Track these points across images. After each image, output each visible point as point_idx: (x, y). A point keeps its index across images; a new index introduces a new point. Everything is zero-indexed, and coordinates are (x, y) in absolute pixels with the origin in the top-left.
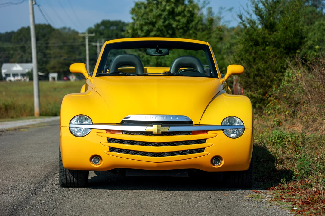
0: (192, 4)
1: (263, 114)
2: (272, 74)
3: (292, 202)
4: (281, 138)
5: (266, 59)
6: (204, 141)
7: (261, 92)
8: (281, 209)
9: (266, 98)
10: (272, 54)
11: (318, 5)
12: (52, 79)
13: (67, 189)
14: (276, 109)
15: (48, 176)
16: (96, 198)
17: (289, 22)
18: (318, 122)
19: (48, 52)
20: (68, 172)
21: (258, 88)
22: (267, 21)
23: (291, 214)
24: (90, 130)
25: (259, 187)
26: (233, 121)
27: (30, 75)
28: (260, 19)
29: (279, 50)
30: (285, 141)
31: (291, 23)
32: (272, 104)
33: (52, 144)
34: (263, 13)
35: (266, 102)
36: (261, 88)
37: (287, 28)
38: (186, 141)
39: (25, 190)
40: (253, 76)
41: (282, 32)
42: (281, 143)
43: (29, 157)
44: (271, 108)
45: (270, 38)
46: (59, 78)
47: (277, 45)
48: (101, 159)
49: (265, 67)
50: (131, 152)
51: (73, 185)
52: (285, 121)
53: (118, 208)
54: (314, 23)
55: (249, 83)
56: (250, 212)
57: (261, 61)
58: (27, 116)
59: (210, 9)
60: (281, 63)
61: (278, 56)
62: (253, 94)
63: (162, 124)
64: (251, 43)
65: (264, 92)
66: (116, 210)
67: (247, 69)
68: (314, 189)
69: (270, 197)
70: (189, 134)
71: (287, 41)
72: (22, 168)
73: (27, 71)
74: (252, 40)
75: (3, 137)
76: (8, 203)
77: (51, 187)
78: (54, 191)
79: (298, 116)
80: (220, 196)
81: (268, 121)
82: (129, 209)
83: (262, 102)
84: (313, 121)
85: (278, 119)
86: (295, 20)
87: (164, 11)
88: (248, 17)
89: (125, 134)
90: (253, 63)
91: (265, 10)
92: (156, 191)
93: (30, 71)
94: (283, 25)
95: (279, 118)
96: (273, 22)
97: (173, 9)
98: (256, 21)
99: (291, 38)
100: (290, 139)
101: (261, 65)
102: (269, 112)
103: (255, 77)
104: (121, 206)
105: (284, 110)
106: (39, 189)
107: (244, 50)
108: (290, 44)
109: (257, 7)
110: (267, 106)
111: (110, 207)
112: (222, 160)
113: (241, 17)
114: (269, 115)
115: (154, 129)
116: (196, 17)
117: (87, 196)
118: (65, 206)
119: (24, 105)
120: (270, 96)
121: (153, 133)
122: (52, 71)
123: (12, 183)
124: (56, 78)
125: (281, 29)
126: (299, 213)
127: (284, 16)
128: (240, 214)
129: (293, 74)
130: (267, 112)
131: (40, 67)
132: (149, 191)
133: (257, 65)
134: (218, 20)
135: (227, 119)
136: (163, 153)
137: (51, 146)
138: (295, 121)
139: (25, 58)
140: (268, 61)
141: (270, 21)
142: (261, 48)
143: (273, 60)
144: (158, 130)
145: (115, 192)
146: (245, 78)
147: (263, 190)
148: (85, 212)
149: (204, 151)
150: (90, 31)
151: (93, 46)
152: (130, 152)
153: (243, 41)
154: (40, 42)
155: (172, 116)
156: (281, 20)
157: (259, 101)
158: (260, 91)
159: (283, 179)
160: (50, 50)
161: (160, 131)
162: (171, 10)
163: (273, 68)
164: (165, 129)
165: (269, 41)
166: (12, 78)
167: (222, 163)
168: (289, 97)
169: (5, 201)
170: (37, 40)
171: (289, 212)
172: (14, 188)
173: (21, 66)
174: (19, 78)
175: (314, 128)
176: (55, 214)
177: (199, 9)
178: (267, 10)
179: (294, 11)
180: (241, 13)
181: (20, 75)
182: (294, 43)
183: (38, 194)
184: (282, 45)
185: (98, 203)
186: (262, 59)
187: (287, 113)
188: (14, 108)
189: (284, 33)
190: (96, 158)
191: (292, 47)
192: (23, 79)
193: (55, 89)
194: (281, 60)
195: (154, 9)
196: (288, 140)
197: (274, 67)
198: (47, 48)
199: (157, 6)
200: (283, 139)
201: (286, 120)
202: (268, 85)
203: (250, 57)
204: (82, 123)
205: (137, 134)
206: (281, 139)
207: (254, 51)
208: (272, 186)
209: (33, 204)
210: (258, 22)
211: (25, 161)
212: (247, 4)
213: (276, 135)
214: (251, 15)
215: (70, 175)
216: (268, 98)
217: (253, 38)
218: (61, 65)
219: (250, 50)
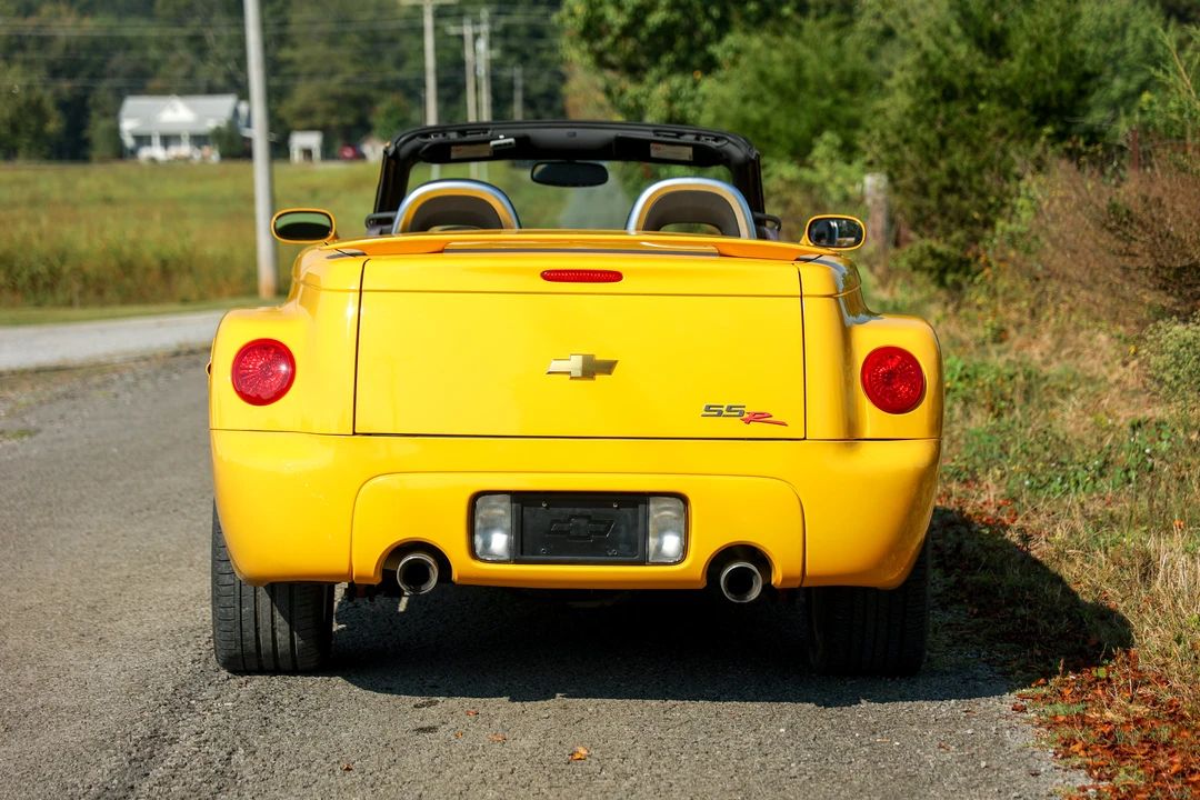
1: (963, 306)
5: (975, 142)
7: (958, 238)
9: (974, 258)
10: (994, 125)
12: (302, 156)
17: (1045, 31)
19: (286, 53)
21: (953, 226)
22: (982, 26)
27: (234, 146)
28: (963, 21)
29: (1016, 113)
31: (1053, 34)
32: (988, 275)
35: (974, 269)
36: (961, 227)
37: (1039, 49)
40: (936, 193)
41: (1026, 59)
44: (983, 289)
45: (989, 78)
46: (328, 153)
47: (1009, 97)
49: (973, 164)
52: (1015, 327)
55: (925, 213)
57: (962, 145)
58: (235, 295)
61: (1011, 131)
62: (934, 244)
64: (933, 94)
65: (967, 240)
71: (1039, 86)
73: (211, 125)
74: (937, 82)
83: (963, 270)
85: (999, 321)
90: (938, 154)
93: (222, 124)
94: (1029, 39)
96: (1002, 27)
99: (1052, 77)
101: (961, 158)
102: (979, 301)
103: (944, 194)
107: (911, 111)
108: (1048, 97)
110: (976, 280)
122: (305, 123)
124: (314, 152)
125: (1022, 51)
130: (975, 300)
133: (949, 160)
139: (203, 77)
140: (982, 146)
141: (990, 26)
142: (962, 108)
151: (450, 37)
153: (909, 85)
157: (956, 265)
158: (955, 236)
160: (294, 46)
165: (988, 85)
166: (158, 152)
173: (192, 108)
174: (185, 149)
181: (186, 140)
182: (1060, 94)
184: (1025, 100)
186: (966, 141)
188: (190, 270)
189: (1031, 63)
191: (1054, 105)
192: (197, 155)
193: (313, 193)
198: (282, 40)
201: (1019, 326)
203: (929, 135)
207: (941, 116)
216: (977, 257)
217: (940, 76)
218: (331, 105)
219: (930, 113)
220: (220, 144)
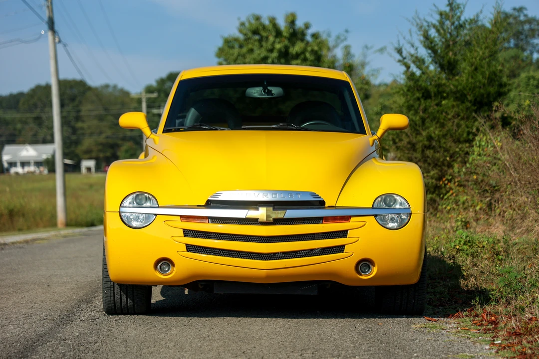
0: (318, 41)
1: (438, 212)
2: (453, 144)
3: (491, 334)
4: (469, 242)
5: (442, 121)
6: (343, 234)
7: (434, 174)
8: (474, 343)
9: (443, 185)
10: (452, 112)
11: (525, 47)
12: (86, 171)
13: (117, 317)
14: (459, 203)
15: (84, 301)
16: (164, 330)
17: (479, 60)
18: (531, 218)
19: (79, 125)
20: (117, 288)
21: (430, 168)
22: (443, 57)
23: (490, 349)
24: (155, 217)
25: (435, 314)
26: (391, 202)
27: (50, 164)
28: (432, 55)
29: (464, 105)
30: (476, 247)
31: (484, 61)
32: (452, 194)
33: (87, 259)
34: (438, 44)
35: (444, 191)
36: (434, 169)
37: (476, 69)
38: (314, 234)
39: (46, 319)
40: (420, 149)
41: (469, 75)
42: (471, 250)
43: (51, 275)
44: (451, 201)
45: (449, 86)
46: (98, 169)
47: (460, 97)
48: (173, 265)
49: (441, 133)
50: (223, 252)
51: (126, 311)
52: (474, 220)
53: (202, 342)
54: (519, 75)
56: (423, 348)
57: (434, 123)
58: (45, 227)
59: (347, 48)
60: (468, 127)
61: (462, 115)
63: (274, 206)
64: (418, 95)
65: (439, 175)
66: (199, 345)
67: (411, 137)
68: (529, 315)
69: (455, 328)
70: (318, 223)
71: (477, 90)
72: (40, 290)
73: (44, 157)
74: (419, 88)
75: (7, 251)
76: (19, 337)
77: (90, 314)
78: (94, 319)
79: (498, 211)
80: (370, 326)
81: (447, 222)
82: (220, 344)
83: (437, 192)
84: (521, 219)
85: (464, 218)
86: (491, 56)
87: (271, 51)
88: (413, 51)
89: (213, 222)
90: (421, 127)
91: (440, 41)
92: (265, 319)
93: (50, 157)
94: (470, 64)
95: (465, 216)
96: (454, 59)
97: (287, 48)
98: (424, 58)
99: (484, 85)
100: (485, 244)
101: (434, 130)
102: (449, 208)
103: (425, 149)
104: (207, 339)
105: (473, 204)
106: (69, 317)
107: (406, 104)
108: (482, 95)
109: (427, 34)
110: (446, 197)
111: (189, 341)
112: (374, 265)
113: (400, 51)
114: (448, 212)
115: (261, 213)
116: (324, 62)
117: (150, 326)
118: (113, 340)
119: (41, 209)
120: (450, 181)
121: (260, 220)
122: (88, 156)
123: (24, 311)
124: (92, 169)
125: (466, 71)
126: (504, 348)
127: (472, 50)
128: (406, 350)
129: (488, 142)
130: (445, 208)
131: (67, 151)
132: (253, 319)
133: (427, 131)
134: (360, 67)
135: (382, 198)
136: (275, 254)
137: (86, 261)
138: (493, 220)
139: (41, 136)
140: (445, 123)
141: (448, 57)
142: (434, 103)
143: (454, 122)
144: (268, 216)
145: (195, 320)
146: (407, 152)
147: (442, 318)
148: (148, 348)
149: (343, 251)
150: (149, 90)
151: (154, 115)
152: (220, 252)
153: (403, 90)
154: (67, 108)
155: (290, 193)
156: (467, 56)
157: (432, 190)
158: (432, 173)
159: (475, 300)
160: (83, 121)
161: (271, 217)
162: (283, 50)
163: (454, 136)
164: (280, 214)
165: (448, 90)
166: (19, 170)
167: (374, 271)
168: (482, 181)
169: (14, 334)
170: (62, 105)
171: (487, 347)
172: (28, 316)
173: (35, 150)
174: (32, 168)
175: (525, 228)
176: (97, 351)
177: (329, 49)
178: (444, 40)
179: (488, 41)
180: (401, 45)
181: (32, 164)
182: (489, 94)
183: (68, 324)
184: (469, 98)
185: (169, 335)
186: (436, 121)
187: (478, 208)
188: (23, 215)
189: (472, 77)
190: (164, 263)
191: (486, 100)
192: (38, 171)
193: (91, 186)
194: (467, 123)
195: (255, 48)
196: (481, 246)
197: (455, 133)
198: (78, 118)
199: (261, 43)
200: (474, 245)
201: (477, 220)
202: (446, 162)
203: (416, 118)
204: (140, 205)
205: (232, 223)
206: (469, 244)
207: (422, 107)
208: (458, 311)
209: (61, 338)
210: (428, 60)
211: (44, 281)
212: (410, 31)
213: (461, 238)
214: (417, 49)
215: (121, 293)
216: (445, 185)
217: (420, 86)
218: (100, 147)
219: (416, 105)
220: (48, 166)
